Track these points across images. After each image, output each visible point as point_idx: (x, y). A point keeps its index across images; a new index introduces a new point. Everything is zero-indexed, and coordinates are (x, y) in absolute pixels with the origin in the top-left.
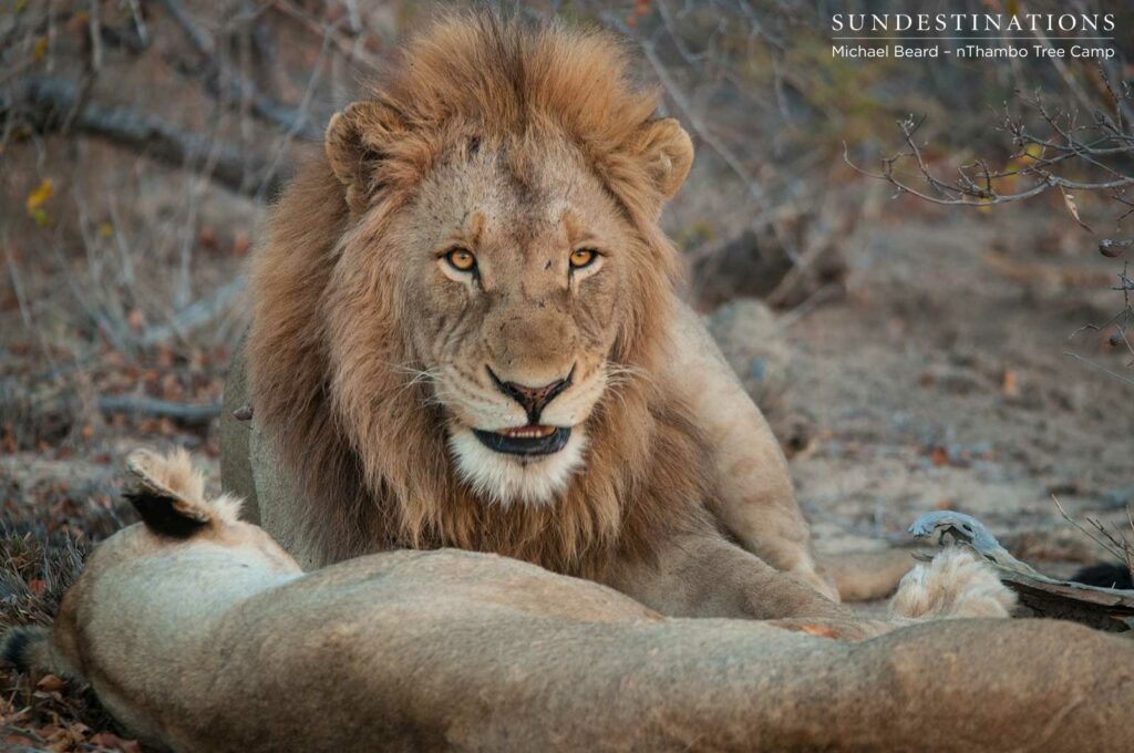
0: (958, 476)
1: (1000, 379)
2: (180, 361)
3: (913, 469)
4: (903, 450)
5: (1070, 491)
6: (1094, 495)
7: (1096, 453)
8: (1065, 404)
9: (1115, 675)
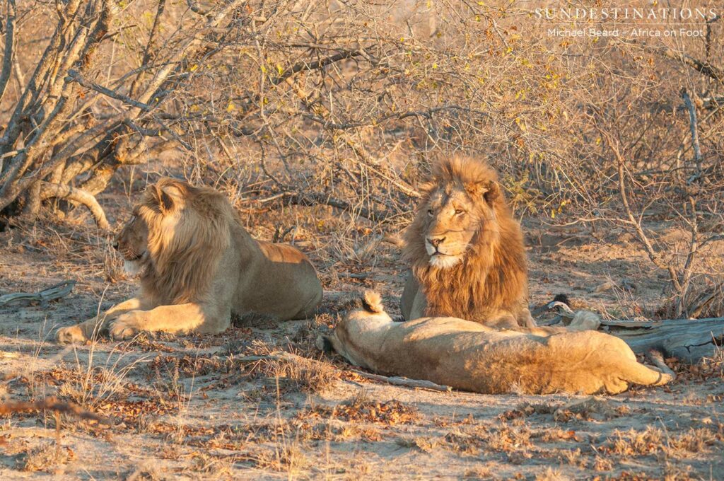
0: (551, 285)
1: (559, 260)
2: (356, 263)
3: (540, 284)
4: (537, 280)
5: (579, 288)
6: (585, 289)
9: (604, 343)
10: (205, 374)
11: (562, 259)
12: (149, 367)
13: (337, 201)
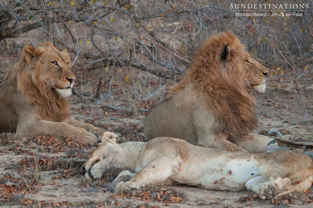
0: (269, 120)
2: (149, 103)
3: (263, 119)
4: (261, 116)
5: (287, 122)
6: (290, 123)
7: (290, 115)
8: (285, 108)
10: (54, 169)
11: (276, 103)
12: (19, 164)
13: (137, 64)
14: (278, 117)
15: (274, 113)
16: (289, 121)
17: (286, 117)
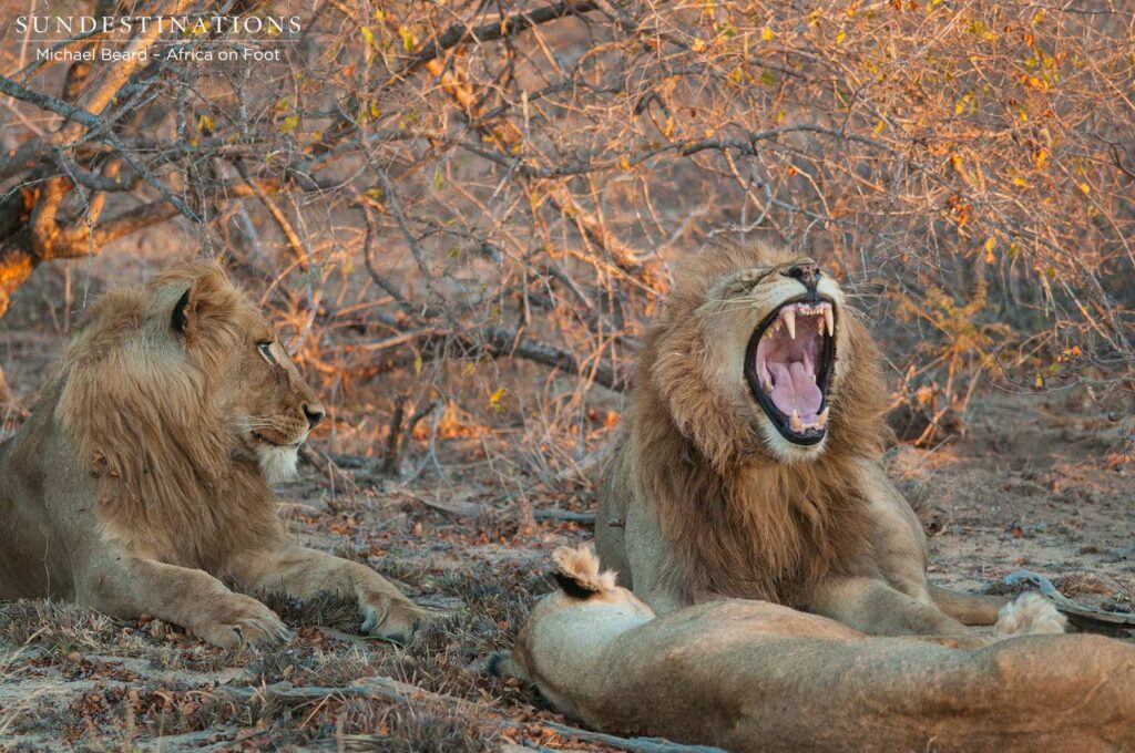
0: (1028, 543)
1: (1051, 486)
2: (580, 488)
3: (1002, 540)
4: (997, 529)
5: (1093, 551)
6: (1107, 552)
7: (1108, 527)
8: (1089, 500)
9: (1125, 665)
10: (201, 728)
11: (1057, 484)
12: (74, 711)
13: (545, 351)
14: (1064, 531)
15: (1045, 517)
16: (1102, 546)
17: (1093, 534)
